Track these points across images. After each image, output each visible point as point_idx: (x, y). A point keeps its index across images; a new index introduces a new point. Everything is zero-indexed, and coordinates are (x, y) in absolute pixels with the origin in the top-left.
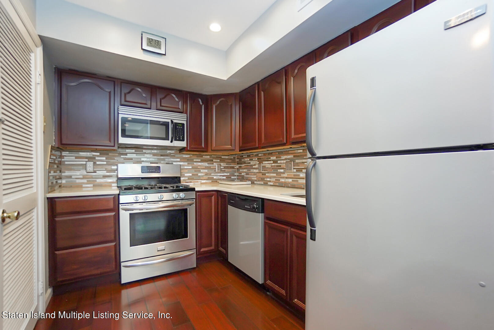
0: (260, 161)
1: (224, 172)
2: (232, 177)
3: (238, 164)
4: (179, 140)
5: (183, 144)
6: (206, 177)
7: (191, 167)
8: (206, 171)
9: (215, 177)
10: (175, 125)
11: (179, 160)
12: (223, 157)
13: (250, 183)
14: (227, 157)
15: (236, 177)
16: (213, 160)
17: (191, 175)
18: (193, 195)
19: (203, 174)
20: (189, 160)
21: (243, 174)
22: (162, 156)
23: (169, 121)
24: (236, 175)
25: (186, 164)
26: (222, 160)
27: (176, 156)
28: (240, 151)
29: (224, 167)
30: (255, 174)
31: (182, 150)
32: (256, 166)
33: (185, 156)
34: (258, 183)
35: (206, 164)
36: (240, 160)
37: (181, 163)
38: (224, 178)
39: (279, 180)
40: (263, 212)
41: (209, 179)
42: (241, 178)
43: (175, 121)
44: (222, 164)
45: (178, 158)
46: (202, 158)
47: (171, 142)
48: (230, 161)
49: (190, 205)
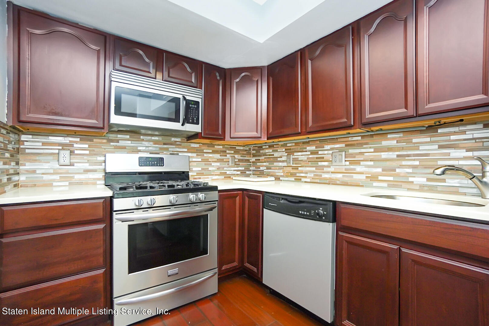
0: (290, 152)
1: (238, 165)
2: (247, 172)
3: (254, 156)
4: (193, 123)
5: (197, 128)
6: (218, 172)
7: (200, 160)
8: (218, 164)
9: (228, 172)
10: (188, 102)
11: (186, 150)
12: (237, 148)
13: (273, 179)
14: (242, 148)
15: (251, 172)
16: (226, 152)
17: (200, 169)
18: (215, 195)
19: (214, 169)
20: (199, 152)
21: (261, 168)
22: (165, 144)
23: (181, 97)
24: (251, 170)
25: (195, 155)
26: (237, 152)
27: (183, 144)
28: (268, 139)
29: (239, 160)
30: (281, 168)
31: (196, 136)
32: (284, 158)
33: (193, 145)
34: (286, 179)
35: (217, 156)
36: (258, 151)
37: (190, 154)
38: (239, 173)
39: (321, 176)
40: (334, 220)
41: (221, 174)
42: (258, 173)
43: (188, 98)
44: (236, 156)
45: (184, 148)
46: (213, 149)
47: (183, 125)
48: (245, 153)
49: (211, 209)
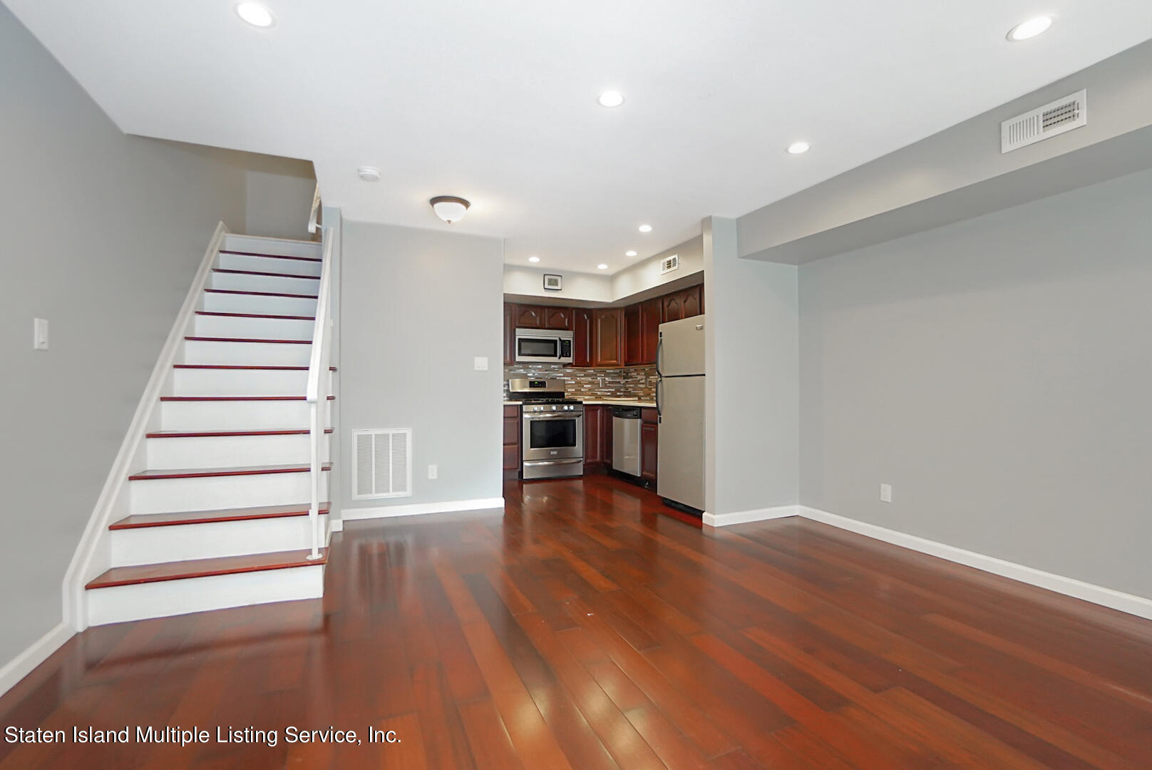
1: (609, 387)
2: (618, 394)
3: (624, 378)
4: (566, 356)
5: (570, 360)
6: (590, 393)
7: (574, 382)
8: (590, 386)
9: (599, 393)
10: (562, 342)
11: (562, 375)
12: (608, 371)
13: (637, 399)
14: (612, 371)
15: (622, 394)
16: (596, 375)
17: (573, 389)
18: (580, 408)
19: (586, 390)
20: (573, 375)
21: (630, 390)
22: (546, 371)
23: (558, 338)
24: (622, 391)
25: (569, 378)
26: (607, 375)
27: (560, 371)
28: (626, 365)
29: (610, 382)
30: (642, 389)
31: (569, 364)
32: (643, 381)
33: (568, 371)
34: (645, 398)
35: (590, 379)
36: (627, 374)
37: (565, 378)
38: (609, 394)
40: (640, 417)
41: (593, 395)
42: (627, 394)
43: (562, 339)
44: (606, 379)
45: (561, 373)
46: (585, 373)
47: (559, 358)
48: (616, 375)
49: (579, 416)
